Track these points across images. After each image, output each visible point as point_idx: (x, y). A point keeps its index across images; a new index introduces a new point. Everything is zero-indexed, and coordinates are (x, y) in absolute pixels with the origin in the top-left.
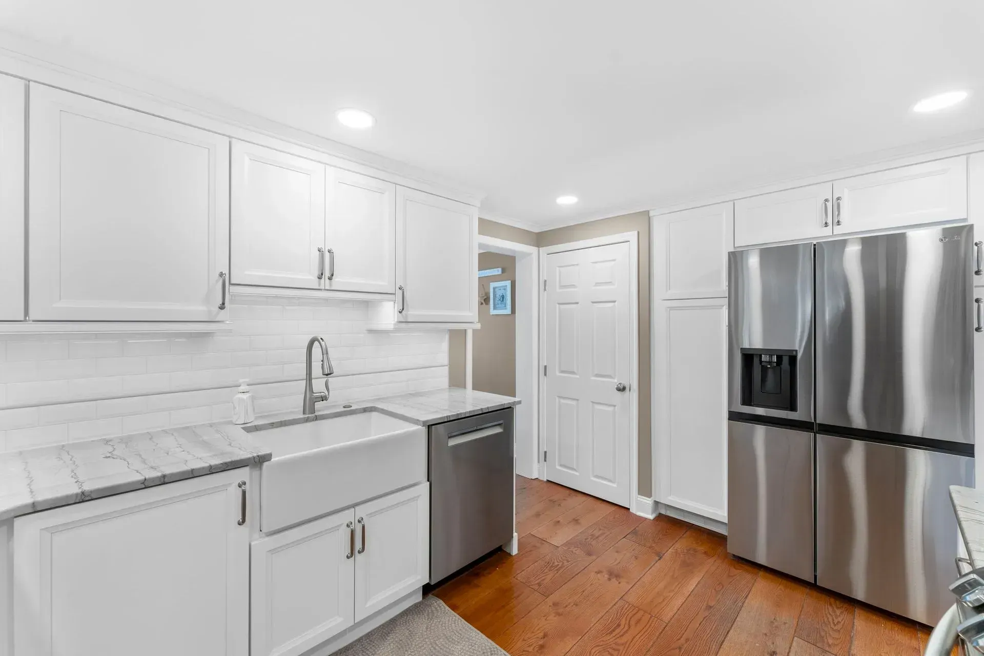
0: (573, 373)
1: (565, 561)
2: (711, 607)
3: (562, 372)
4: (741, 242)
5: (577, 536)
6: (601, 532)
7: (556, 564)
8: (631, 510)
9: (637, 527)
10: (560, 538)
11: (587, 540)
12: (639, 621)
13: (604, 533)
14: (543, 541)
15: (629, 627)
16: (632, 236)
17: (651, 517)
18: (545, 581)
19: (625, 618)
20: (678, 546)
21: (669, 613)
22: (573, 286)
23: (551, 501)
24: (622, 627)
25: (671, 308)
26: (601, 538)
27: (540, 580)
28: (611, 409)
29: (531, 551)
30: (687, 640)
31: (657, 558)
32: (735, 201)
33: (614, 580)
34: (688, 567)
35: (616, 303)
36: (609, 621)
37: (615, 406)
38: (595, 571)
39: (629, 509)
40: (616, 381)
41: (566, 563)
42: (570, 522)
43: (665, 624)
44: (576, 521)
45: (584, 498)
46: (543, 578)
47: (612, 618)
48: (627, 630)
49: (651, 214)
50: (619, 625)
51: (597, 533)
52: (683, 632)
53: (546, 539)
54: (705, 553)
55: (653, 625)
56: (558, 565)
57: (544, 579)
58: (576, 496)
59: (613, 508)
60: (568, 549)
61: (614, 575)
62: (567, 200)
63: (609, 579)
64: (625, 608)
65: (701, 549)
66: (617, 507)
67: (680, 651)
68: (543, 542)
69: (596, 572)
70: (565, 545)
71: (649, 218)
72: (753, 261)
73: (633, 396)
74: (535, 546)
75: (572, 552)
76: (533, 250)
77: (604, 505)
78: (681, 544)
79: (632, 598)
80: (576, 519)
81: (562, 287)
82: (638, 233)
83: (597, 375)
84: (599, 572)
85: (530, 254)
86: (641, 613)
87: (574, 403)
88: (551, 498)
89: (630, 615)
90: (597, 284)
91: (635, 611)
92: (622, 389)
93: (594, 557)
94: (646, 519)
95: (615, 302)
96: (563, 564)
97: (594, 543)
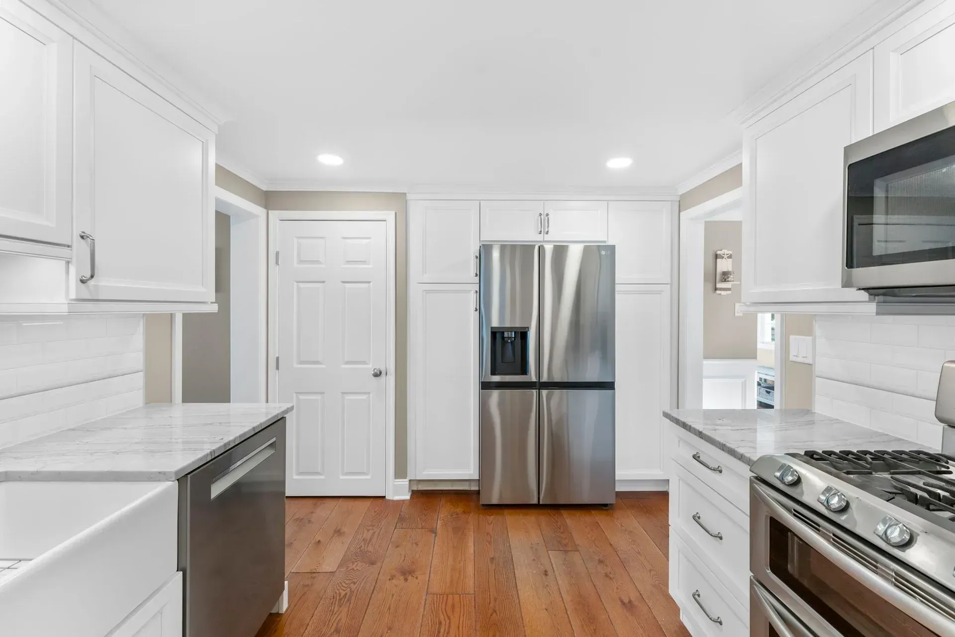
0: (317, 363)
1: (352, 585)
2: (493, 558)
3: (302, 363)
4: (487, 237)
5: (348, 548)
6: (371, 532)
7: (343, 593)
8: (387, 498)
9: (401, 512)
10: (330, 562)
11: (363, 548)
12: (453, 606)
13: (374, 533)
14: (313, 573)
15: (449, 618)
16: (390, 216)
17: (407, 497)
18: (343, 621)
19: (440, 613)
20: (442, 516)
21: (470, 584)
22: (318, 262)
23: (297, 519)
24: (443, 622)
25: (427, 292)
26: (374, 540)
27: (335, 625)
28: (364, 397)
29: (304, 594)
30: (495, 600)
31: (434, 535)
32: (481, 202)
33: (410, 578)
34: (459, 532)
35: (371, 284)
36: (430, 624)
37: (369, 393)
38: (388, 578)
39: (385, 497)
40: (370, 367)
41: (353, 587)
42: (332, 537)
43: (473, 596)
44: (338, 532)
45: (332, 503)
46: (338, 619)
47: (431, 620)
48: (450, 623)
49: (409, 197)
50: (440, 623)
51: (367, 535)
52: (489, 593)
53: (316, 569)
54: (464, 512)
55: (465, 603)
56: (346, 594)
57: (340, 620)
58: (324, 503)
59: (368, 503)
60: (347, 569)
61: (407, 573)
62: (330, 160)
63: (406, 580)
64: (435, 602)
65: (459, 510)
66: (372, 499)
67: (497, 614)
68: (314, 575)
69: (390, 579)
70: (341, 565)
71: (406, 201)
72: (496, 254)
73: (390, 381)
74: (305, 586)
75: (353, 569)
76: (260, 211)
77: (358, 503)
78: (443, 513)
79: (435, 588)
80: (338, 529)
81: (301, 262)
82: (396, 213)
83: (347, 363)
84: (392, 578)
85: (256, 216)
86: (450, 596)
87: (318, 397)
88: (295, 517)
89: (443, 607)
90: (348, 262)
91: (445, 598)
92: (377, 375)
93: (379, 564)
94: (403, 501)
95: (369, 282)
96: (351, 589)
97: (370, 548)
